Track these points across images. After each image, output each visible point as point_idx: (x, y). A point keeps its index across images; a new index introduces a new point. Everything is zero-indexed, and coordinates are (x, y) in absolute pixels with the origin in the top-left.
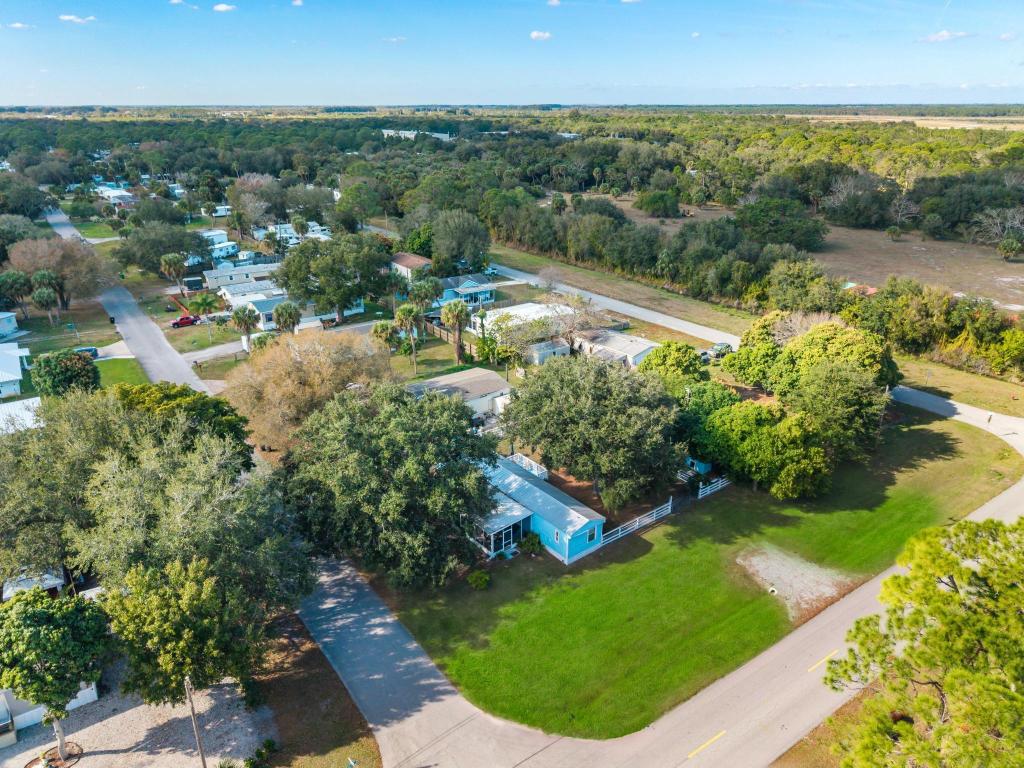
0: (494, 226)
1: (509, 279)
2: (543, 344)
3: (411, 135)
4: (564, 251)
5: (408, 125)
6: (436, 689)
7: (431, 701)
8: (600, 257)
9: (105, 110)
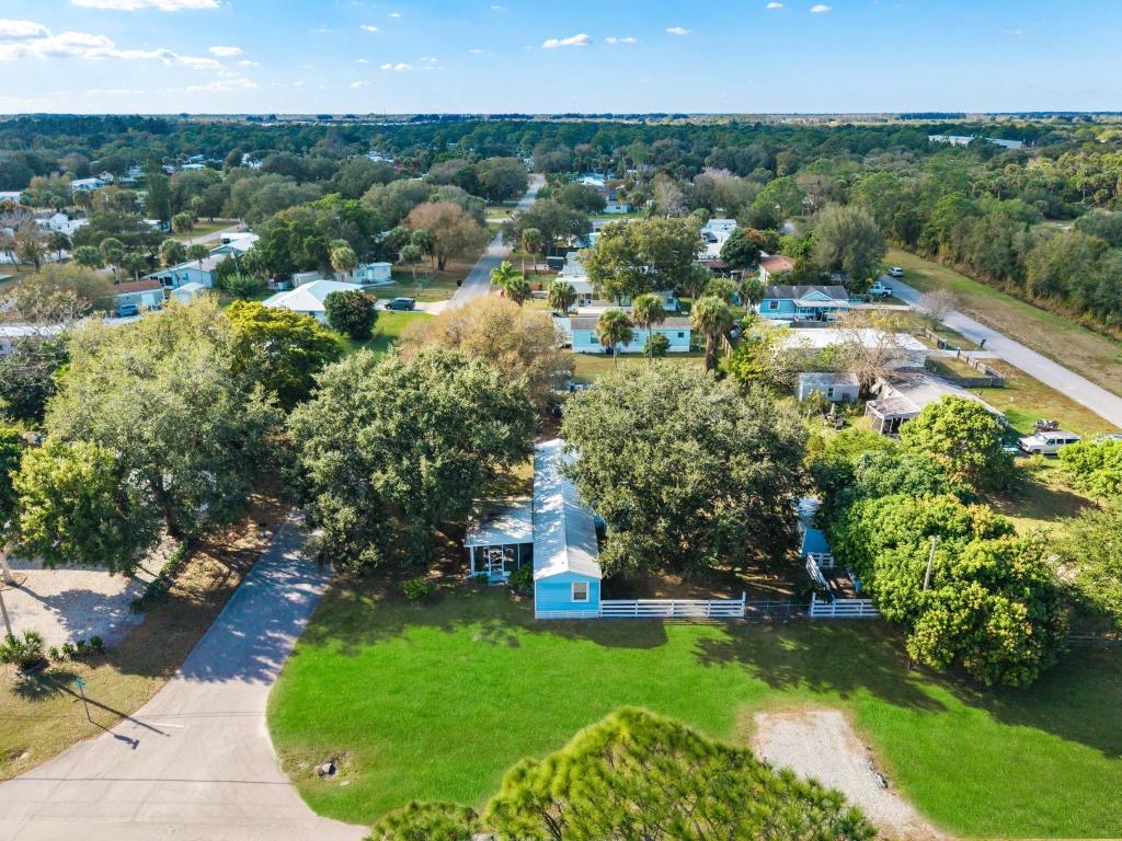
0: (945, 241)
1: (904, 304)
2: (818, 375)
3: (964, 141)
4: (1020, 279)
5: (960, 130)
6: (261, 670)
7: (243, 679)
8: (1066, 294)
9: (677, 116)
